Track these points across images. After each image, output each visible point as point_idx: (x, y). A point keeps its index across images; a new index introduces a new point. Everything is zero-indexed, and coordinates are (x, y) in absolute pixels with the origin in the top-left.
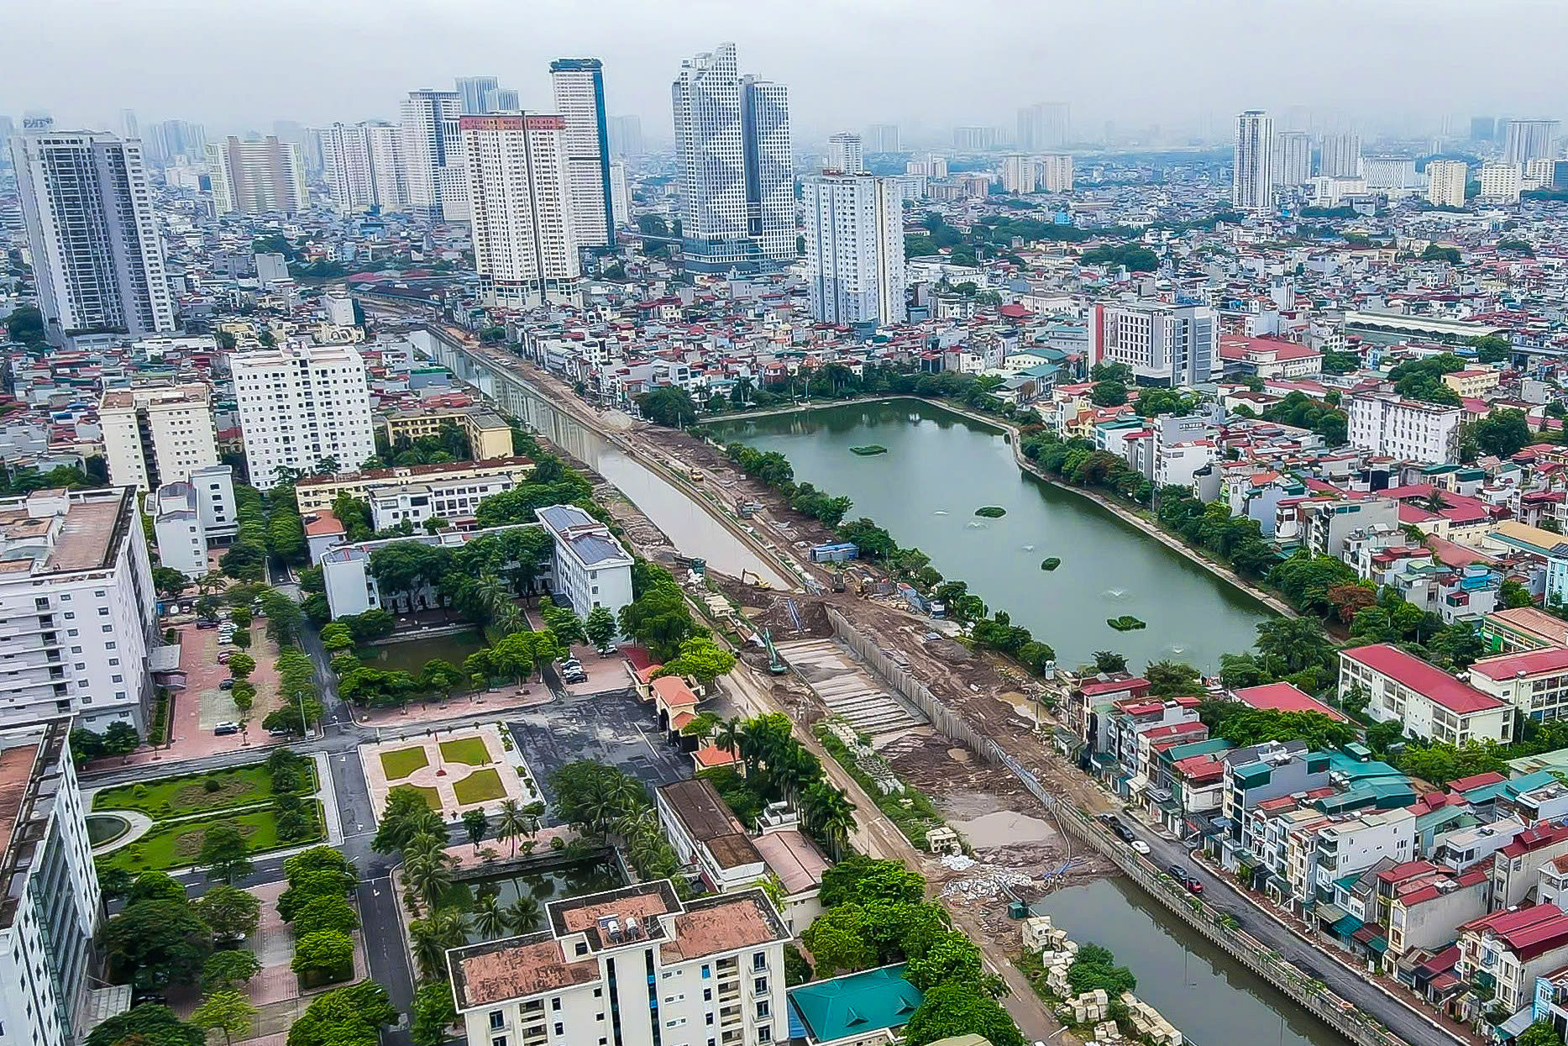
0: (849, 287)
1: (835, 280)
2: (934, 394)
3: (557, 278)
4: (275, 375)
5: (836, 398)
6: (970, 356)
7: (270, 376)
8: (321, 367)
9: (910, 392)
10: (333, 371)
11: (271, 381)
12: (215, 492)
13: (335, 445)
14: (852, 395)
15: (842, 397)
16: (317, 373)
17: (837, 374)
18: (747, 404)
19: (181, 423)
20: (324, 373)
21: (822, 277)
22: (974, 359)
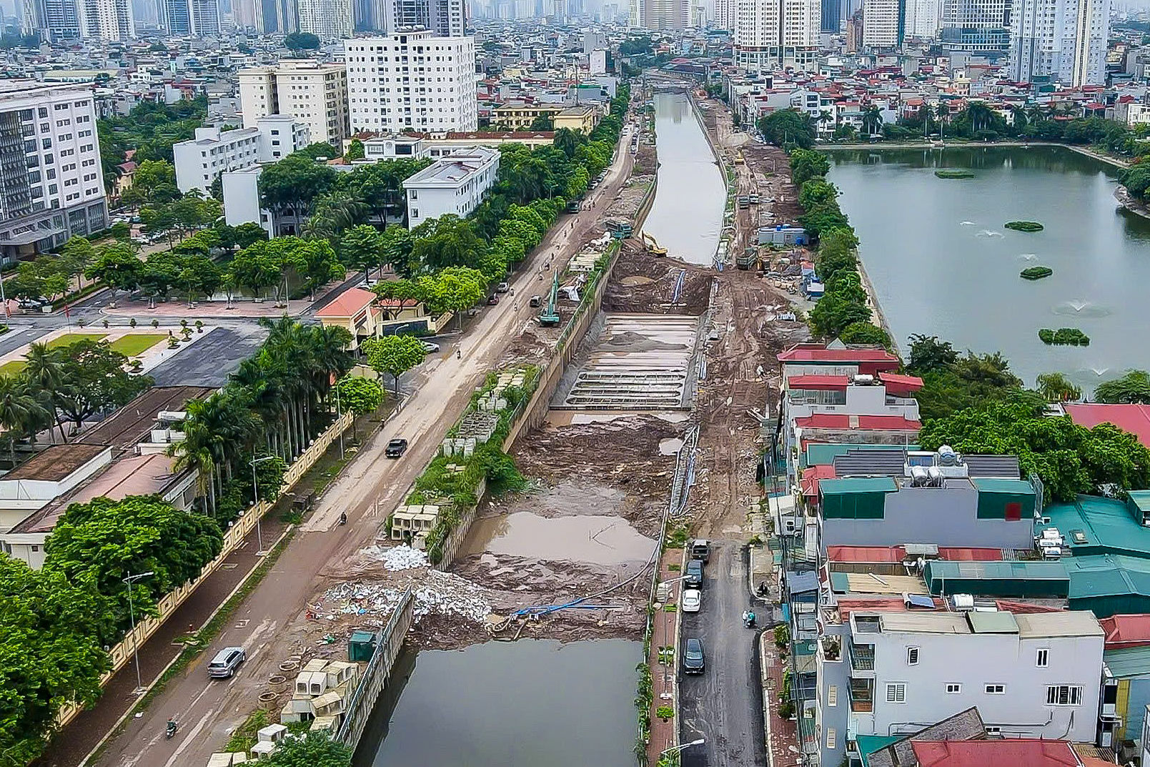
0: (1043, 47)
1: (1033, 40)
2: (1082, 140)
3: (794, 46)
4: (379, 48)
5: (973, 140)
6: (1140, 107)
7: (375, 49)
8: (417, 43)
9: (1057, 139)
10: (428, 49)
11: (375, 55)
12: (275, 138)
13: (424, 120)
14: (991, 138)
15: (980, 139)
16: (414, 49)
17: (979, 113)
18: (873, 136)
19: (300, 87)
20: (420, 49)
21: (1021, 38)
22: (1143, 110)
